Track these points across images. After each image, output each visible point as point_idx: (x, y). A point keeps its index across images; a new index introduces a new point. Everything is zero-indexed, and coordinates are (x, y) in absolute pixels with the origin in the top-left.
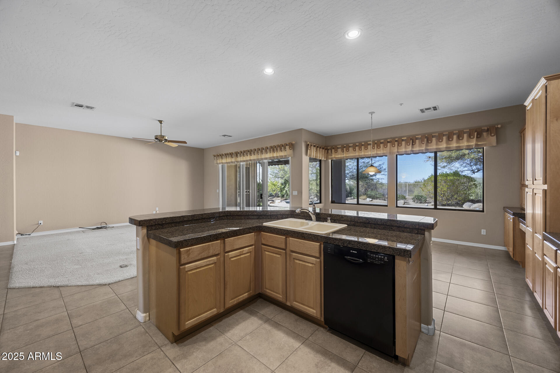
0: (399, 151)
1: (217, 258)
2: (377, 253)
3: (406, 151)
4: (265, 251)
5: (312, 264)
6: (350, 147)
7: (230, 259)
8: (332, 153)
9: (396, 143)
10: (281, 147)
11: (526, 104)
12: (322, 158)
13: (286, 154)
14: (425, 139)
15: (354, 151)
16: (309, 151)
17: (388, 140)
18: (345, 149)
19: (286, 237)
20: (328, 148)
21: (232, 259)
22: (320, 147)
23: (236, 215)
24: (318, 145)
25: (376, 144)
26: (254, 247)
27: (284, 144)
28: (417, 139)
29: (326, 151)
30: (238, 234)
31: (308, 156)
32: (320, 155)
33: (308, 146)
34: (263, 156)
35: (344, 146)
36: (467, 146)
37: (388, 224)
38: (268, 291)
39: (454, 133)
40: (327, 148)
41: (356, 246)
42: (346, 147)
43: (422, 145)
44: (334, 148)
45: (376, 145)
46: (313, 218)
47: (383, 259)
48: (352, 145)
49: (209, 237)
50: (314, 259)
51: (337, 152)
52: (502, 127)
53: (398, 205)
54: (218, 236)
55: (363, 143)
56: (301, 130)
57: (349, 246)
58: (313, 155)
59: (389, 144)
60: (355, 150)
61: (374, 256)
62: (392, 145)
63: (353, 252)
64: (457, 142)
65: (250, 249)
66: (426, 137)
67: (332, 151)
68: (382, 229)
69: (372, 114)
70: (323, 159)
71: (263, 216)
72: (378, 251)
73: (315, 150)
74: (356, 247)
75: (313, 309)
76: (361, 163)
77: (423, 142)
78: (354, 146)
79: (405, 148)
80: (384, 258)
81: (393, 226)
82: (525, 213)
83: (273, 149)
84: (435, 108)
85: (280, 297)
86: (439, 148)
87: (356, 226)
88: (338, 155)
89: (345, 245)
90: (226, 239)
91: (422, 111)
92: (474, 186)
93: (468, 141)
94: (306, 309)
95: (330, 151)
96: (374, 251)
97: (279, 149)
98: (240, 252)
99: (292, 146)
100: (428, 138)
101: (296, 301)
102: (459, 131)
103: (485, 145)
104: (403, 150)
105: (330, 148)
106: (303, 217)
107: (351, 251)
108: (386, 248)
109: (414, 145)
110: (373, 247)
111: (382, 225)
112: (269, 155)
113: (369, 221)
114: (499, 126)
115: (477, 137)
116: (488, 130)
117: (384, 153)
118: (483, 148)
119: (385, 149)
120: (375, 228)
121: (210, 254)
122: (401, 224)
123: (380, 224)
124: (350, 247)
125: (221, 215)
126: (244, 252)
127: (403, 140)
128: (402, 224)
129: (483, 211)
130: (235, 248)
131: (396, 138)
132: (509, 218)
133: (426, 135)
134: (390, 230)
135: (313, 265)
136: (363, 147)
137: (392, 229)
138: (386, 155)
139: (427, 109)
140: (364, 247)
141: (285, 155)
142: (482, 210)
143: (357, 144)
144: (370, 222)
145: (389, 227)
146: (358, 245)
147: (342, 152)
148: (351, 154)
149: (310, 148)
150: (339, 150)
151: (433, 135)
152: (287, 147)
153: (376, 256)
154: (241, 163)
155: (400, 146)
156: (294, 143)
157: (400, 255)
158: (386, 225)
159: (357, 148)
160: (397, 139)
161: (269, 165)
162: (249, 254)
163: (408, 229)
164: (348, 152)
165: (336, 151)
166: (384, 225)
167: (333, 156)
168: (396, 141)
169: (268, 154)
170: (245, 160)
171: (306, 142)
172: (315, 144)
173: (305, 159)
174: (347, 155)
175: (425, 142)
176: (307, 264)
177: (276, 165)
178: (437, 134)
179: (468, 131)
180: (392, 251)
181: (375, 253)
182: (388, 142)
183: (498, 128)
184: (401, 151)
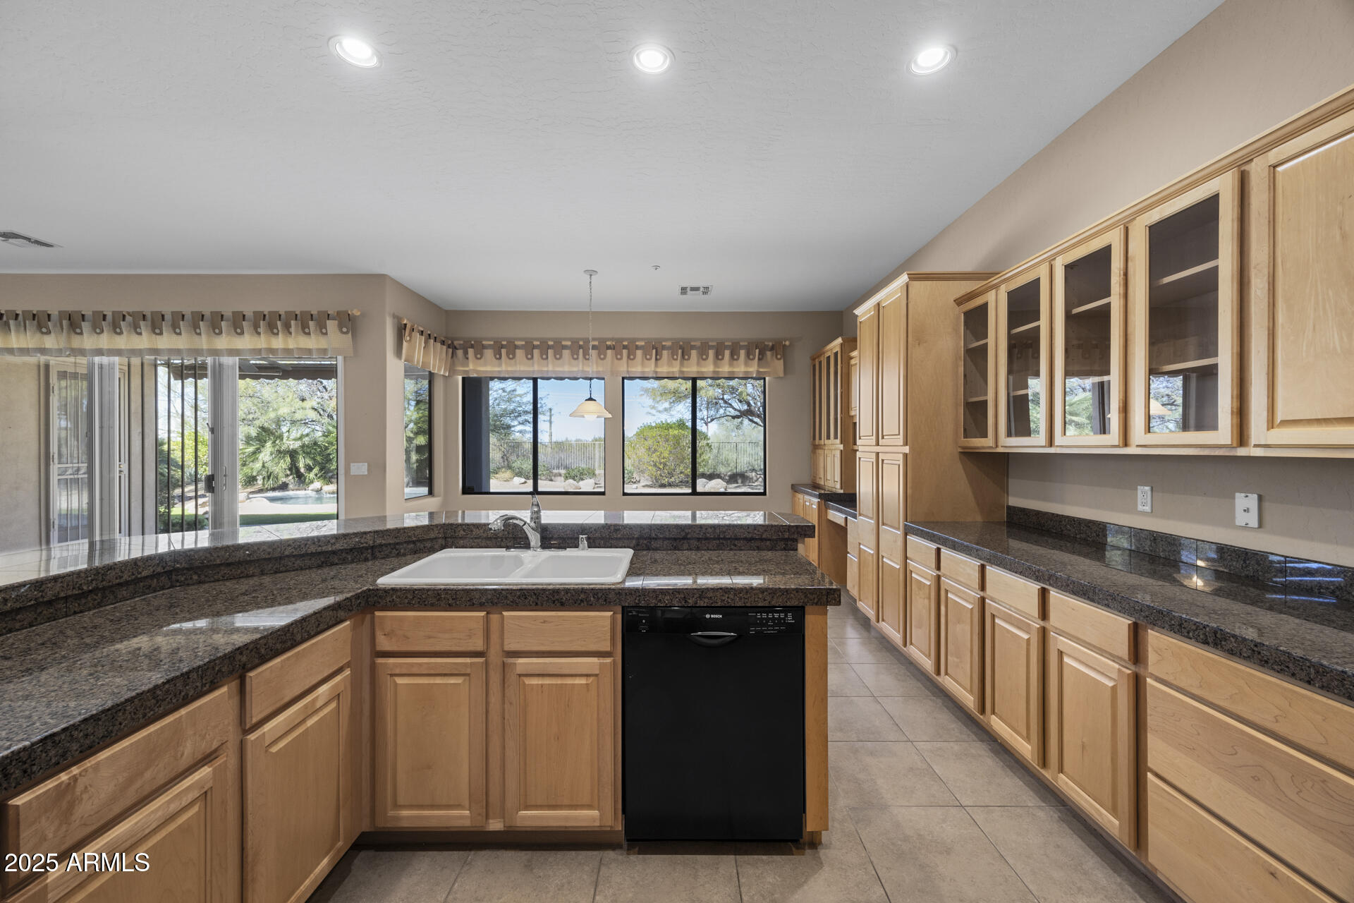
0: (630, 369)
1: (214, 770)
2: (770, 609)
3: (643, 372)
4: (392, 675)
5: (586, 678)
6: (516, 347)
7: (266, 751)
8: (467, 358)
9: (625, 352)
10: (305, 321)
11: (857, 312)
12: (439, 369)
13: (325, 347)
14: (680, 351)
15: (528, 359)
16: (405, 344)
17: (608, 343)
18: (504, 351)
19: (488, 613)
20: (456, 343)
21: (274, 749)
22: (435, 338)
23: (221, 565)
24: (429, 333)
25: (582, 348)
26: (347, 672)
27: (318, 312)
28: (664, 348)
29: (450, 350)
30: (298, 638)
31: (403, 361)
32: (435, 360)
33: (405, 329)
34: (222, 342)
35: (502, 345)
36: (745, 372)
37: (729, 537)
38: (405, 813)
39: (709, 346)
40: (452, 343)
41: (719, 601)
42: (504, 348)
43: (674, 361)
44: (472, 346)
45: (581, 351)
46: (532, 544)
47: (784, 619)
48: (524, 343)
49: (179, 685)
50: (595, 660)
51: (480, 358)
52: (790, 346)
53: (626, 491)
54: (219, 671)
55: (551, 343)
56: (382, 277)
57: (701, 603)
58: (418, 357)
59: (609, 352)
60: (529, 356)
61: (764, 615)
62: (616, 355)
63: (712, 616)
64: (731, 365)
65: (337, 685)
66: (681, 347)
67: (466, 353)
68: (714, 550)
69: (591, 275)
70: (442, 373)
71: (344, 555)
72: (773, 603)
73: (423, 345)
74: (719, 604)
75: (590, 807)
76: (496, 391)
77: (675, 357)
78: (529, 348)
79: (643, 365)
80: (786, 616)
81: (737, 539)
82: (855, 494)
83: (271, 322)
84: (706, 290)
85: (462, 817)
86: (702, 372)
87: (653, 550)
88: (485, 365)
89: (691, 602)
90: (252, 674)
91: (684, 291)
92: (707, 448)
93: (746, 364)
94: (567, 818)
95: (460, 353)
96: (762, 605)
97: (296, 325)
98: (306, 706)
99: (348, 322)
100: (683, 349)
101: (527, 808)
102: (733, 343)
103: (768, 373)
104: (637, 369)
105: (460, 344)
106: (488, 542)
107: (708, 616)
108: (791, 593)
109: (660, 359)
110: (760, 597)
111: (714, 539)
112: (246, 342)
113: (687, 534)
114: (787, 343)
115: (759, 359)
116: (772, 349)
117: (599, 371)
118: (764, 379)
119: (602, 361)
120: (698, 549)
121: (185, 761)
122: (756, 531)
123: (712, 537)
124: (704, 607)
125: (145, 573)
126: (319, 704)
127: (637, 348)
128: (758, 533)
129: (764, 494)
130: (287, 699)
131: (624, 341)
132: (808, 504)
133: (681, 343)
134: (731, 550)
135: (591, 679)
136: (550, 352)
137: (735, 546)
138: (602, 376)
139: (693, 289)
140: (741, 598)
141: (322, 347)
142: (762, 491)
143: (536, 343)
144: (689, 536)
145: (729, 541)
146: (724, 598)
147: (497, 359)
148: (521, 365)
149: (410, 335)
150: (489, 353)
151: (692, 344)
152: (331, 325)
153: (768, 615)
154: (97, 359)
155: (633, 359)
156: (356, 313)
157: (819, 603)
158: (725, 539)
159: (536, 352)
160: (625, 343)
161: (242, 377)
162: (333, 705)
163: (768, 543)
164: (513, 361)
165: (479, 354)
166: (719, 539)
167: (471, 367)
168: (625, 347)
169: (247, 336)
170: (123, 348)
171: (397, 319)
172: (421, 326)
173: (394, 367)
174: (510, 369)
175: (679, 356)
176: (569, 681)
177: (273, 379)
178: (698, 344)
179: (746, 346)
180: (803, 597)
181: (767, 609)
182: (609, 348)
183: (785, 345)
184: (634, 370)
